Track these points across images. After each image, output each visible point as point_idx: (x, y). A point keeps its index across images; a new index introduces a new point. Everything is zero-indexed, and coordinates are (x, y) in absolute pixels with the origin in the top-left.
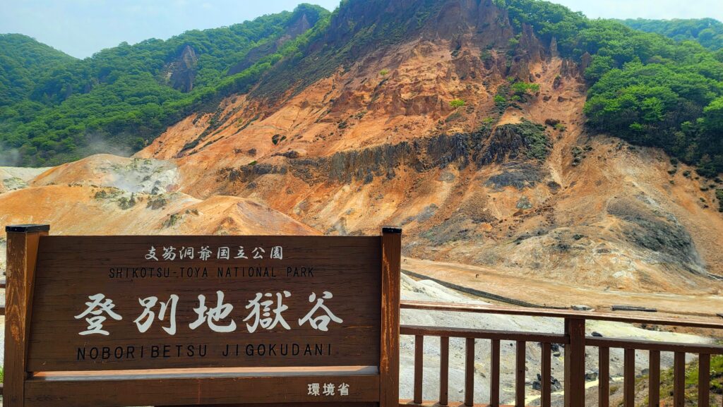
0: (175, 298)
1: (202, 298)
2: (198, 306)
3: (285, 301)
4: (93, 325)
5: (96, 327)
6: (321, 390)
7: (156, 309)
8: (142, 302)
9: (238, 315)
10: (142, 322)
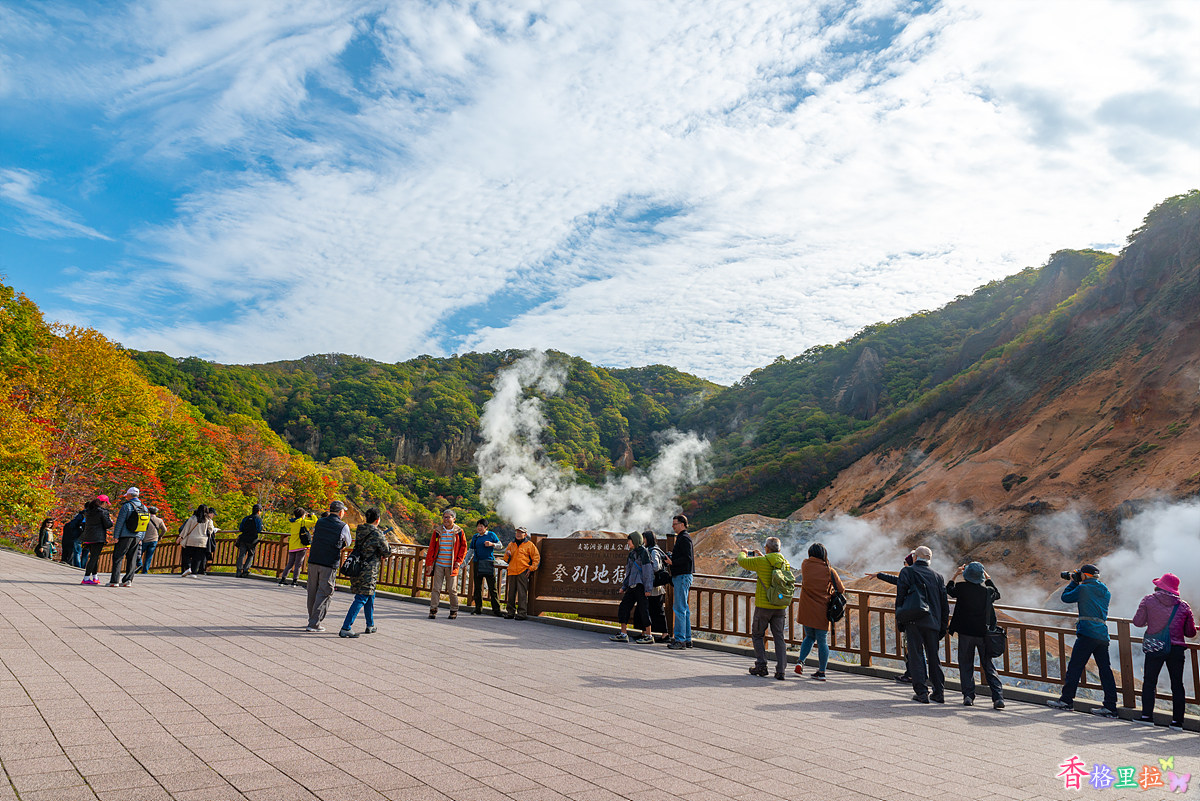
0: (587, 567)
1: (597, 568)
2: (595, 571)
4: (558, 577)
7: (580, 572)
8: (575, 569)
9: (611, 576)
10: (575, 577)
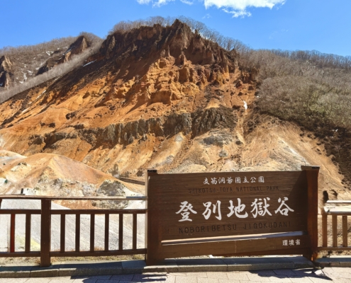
0: (219, 202)
1: (231, 202)
2: (230, 206)
3: (268, 202)
4: (184, 217)
5: (186, 218)
6: (288, 243)
7: (211, 208)
8: (205, 205)
9: (248, 209)
10: (206, 214)
